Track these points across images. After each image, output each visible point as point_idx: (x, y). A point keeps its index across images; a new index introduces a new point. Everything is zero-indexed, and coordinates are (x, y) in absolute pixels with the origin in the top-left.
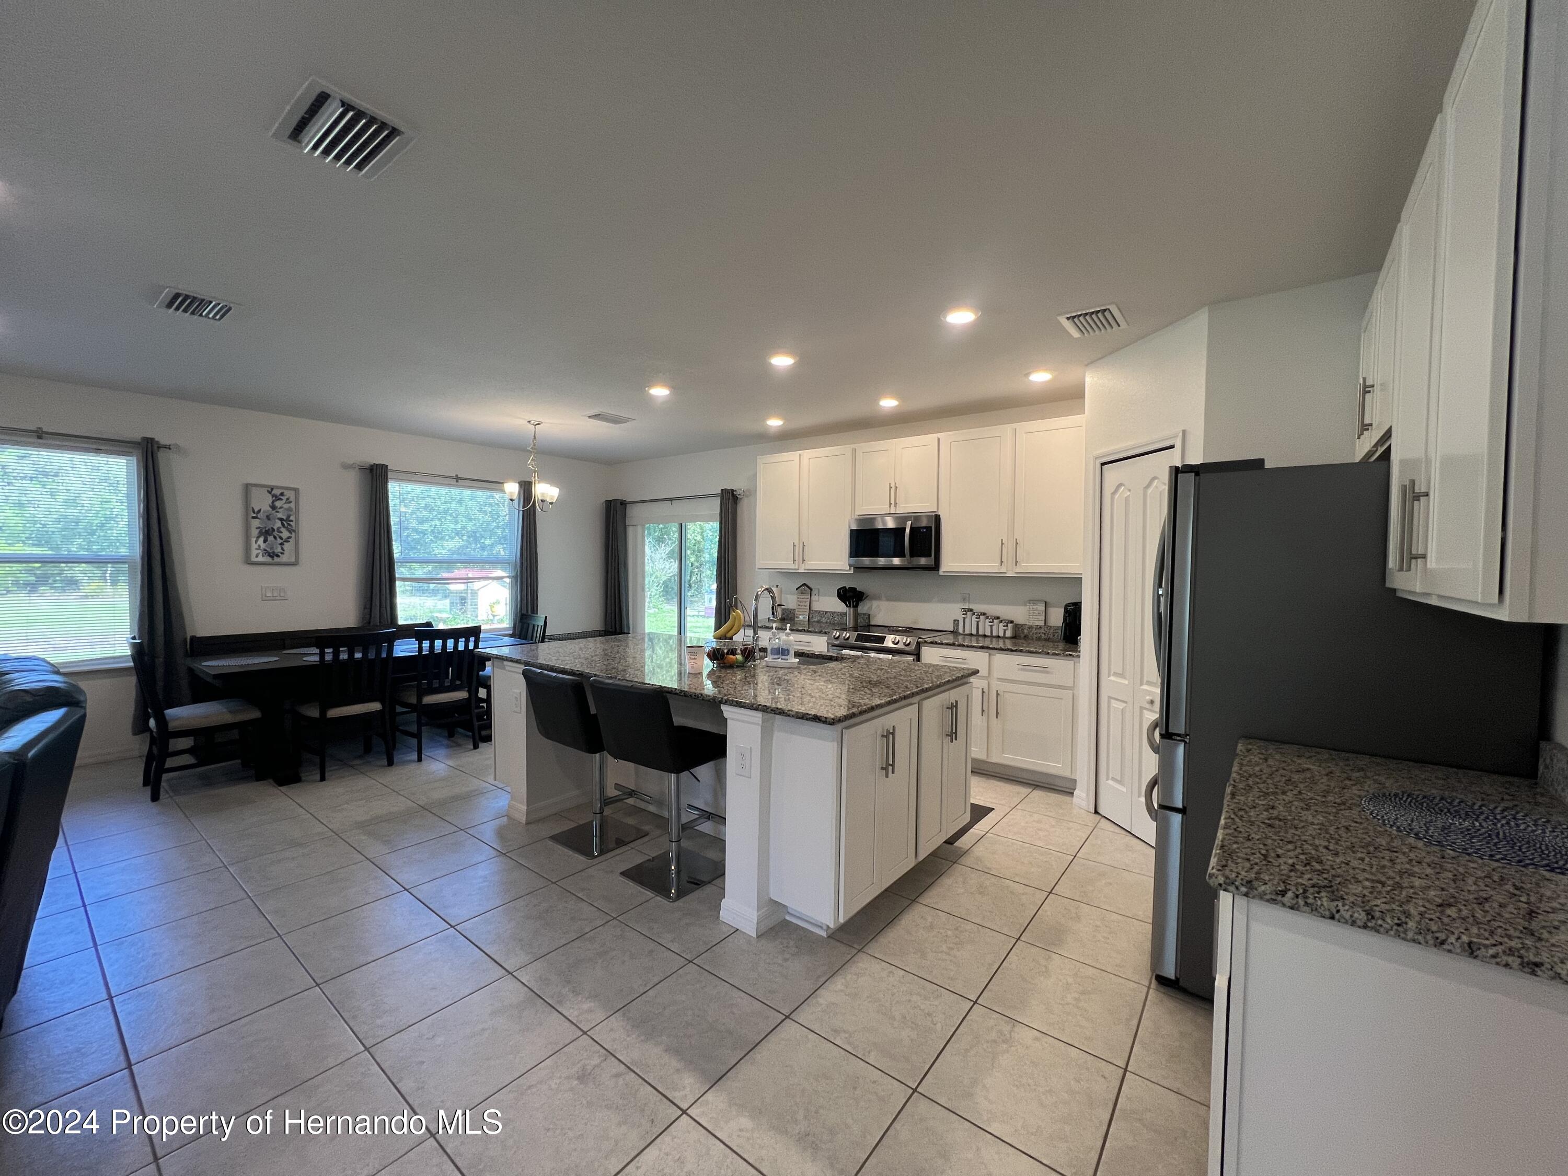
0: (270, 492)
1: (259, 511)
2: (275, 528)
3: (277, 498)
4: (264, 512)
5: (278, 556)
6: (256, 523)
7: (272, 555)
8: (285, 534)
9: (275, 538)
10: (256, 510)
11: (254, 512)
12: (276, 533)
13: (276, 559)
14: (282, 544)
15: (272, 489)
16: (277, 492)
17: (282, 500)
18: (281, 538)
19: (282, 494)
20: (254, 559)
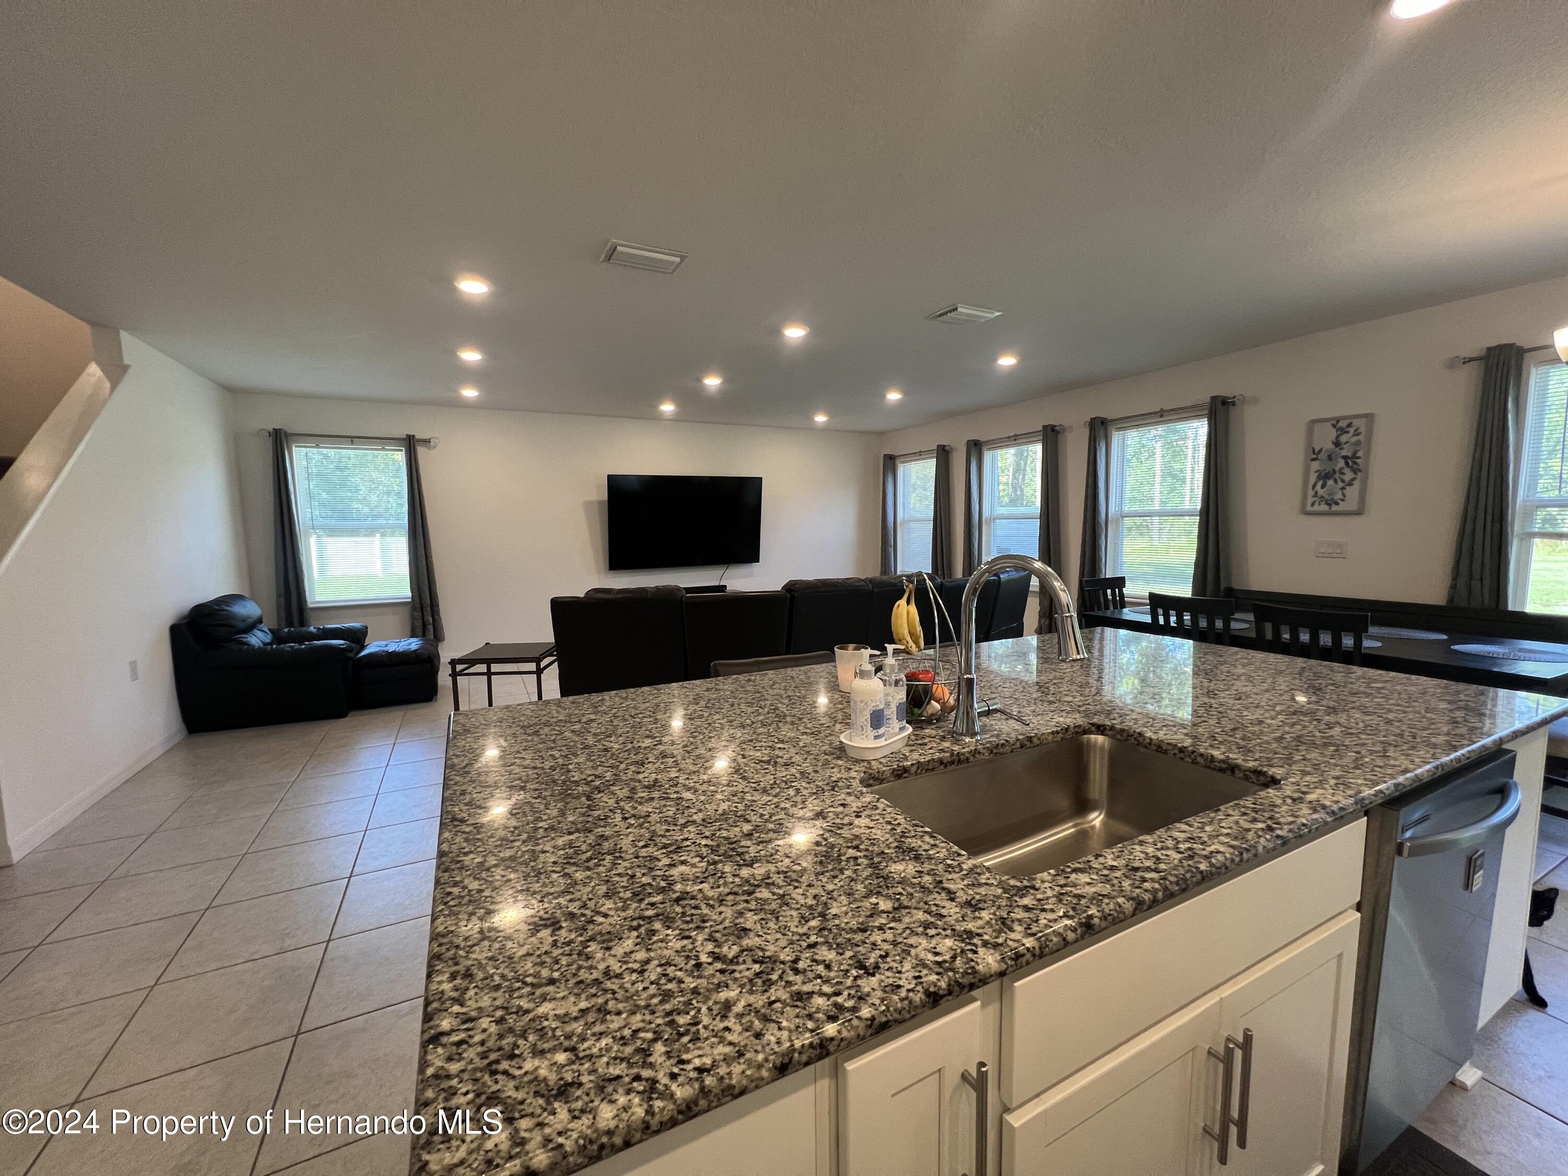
0: (1334, 426)
1: (1320, 451)
2: (1337, 469)
3: (1342, 431)
4: (1326, 451)
5: (1337, 504)
6: (1315, 465)
7: (1331, 502)
8: (1348, 475)
9: (1336, 481)
10: (1316, 451)
11: (1314, 453)
12: (1337, 476)
13: (1335, 508)
14: (1343, 489)
15: (1338, 421)
16: (1343, 424)
17: (1348, 432)
18: (1343, 481)
19: (1349, 425)
20: (1309, 508)
